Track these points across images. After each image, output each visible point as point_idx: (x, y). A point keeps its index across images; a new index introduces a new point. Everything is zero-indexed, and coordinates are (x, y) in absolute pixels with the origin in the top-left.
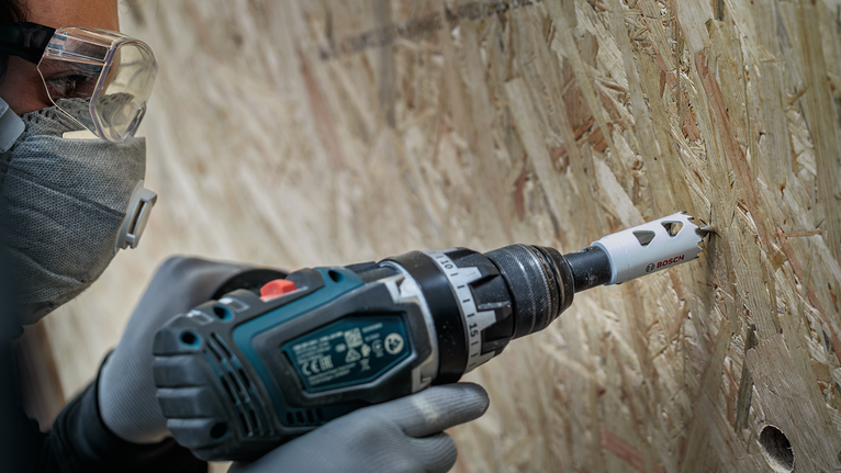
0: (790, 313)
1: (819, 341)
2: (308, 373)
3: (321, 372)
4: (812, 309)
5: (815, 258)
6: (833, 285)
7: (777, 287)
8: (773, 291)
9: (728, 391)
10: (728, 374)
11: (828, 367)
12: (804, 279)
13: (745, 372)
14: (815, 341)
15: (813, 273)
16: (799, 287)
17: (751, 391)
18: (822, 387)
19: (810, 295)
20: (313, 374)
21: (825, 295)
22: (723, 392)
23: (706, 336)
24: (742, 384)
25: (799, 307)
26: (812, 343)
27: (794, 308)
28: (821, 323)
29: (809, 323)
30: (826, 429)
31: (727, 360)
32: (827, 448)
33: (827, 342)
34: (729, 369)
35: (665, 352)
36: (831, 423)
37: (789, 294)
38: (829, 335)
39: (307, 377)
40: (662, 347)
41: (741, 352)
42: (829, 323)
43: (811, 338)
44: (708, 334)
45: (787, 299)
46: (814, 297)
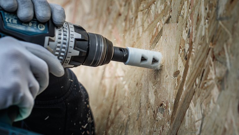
0: (183, 18)
1: (187, 32)
2: (7, 21)
3: (12, 23)
4: (190, 20)
5: (199, 3)
6: (199, 15)
7: (183, 7)
8: (182, 8)
9: (154, 34)
10: (156, 28)
11: (185, 42)
12: (192, 8)
13: (162, 30)
14: (185, 31)
15: (196, 8)
16: (190, 10)
17: (160, 38)
18: (180, 48)
19: (191, 14)
20: (9, 22)
21: (196, 17)
22: (152, 34)
23: (156, 12)
24: (159, 34)
25: (186, 17)
26: (184, 31)
27: (185, 17)
28: (190, 26)
29: (187, 24)
30: (175, 62)
31: (158, 23)
32: (172, 68)
33: (189, 33)
34: (157, 27)
35: (143, 11)
36: (177, 61)
37: (186, 11)
38: (191, 31)
39: (6, 22)
40: (143, 9)
41: (163, 23)
42: (193, 27)
43: (185, 29)
44: (157, 12)
45: (184, 12)
46: (192, 17)
